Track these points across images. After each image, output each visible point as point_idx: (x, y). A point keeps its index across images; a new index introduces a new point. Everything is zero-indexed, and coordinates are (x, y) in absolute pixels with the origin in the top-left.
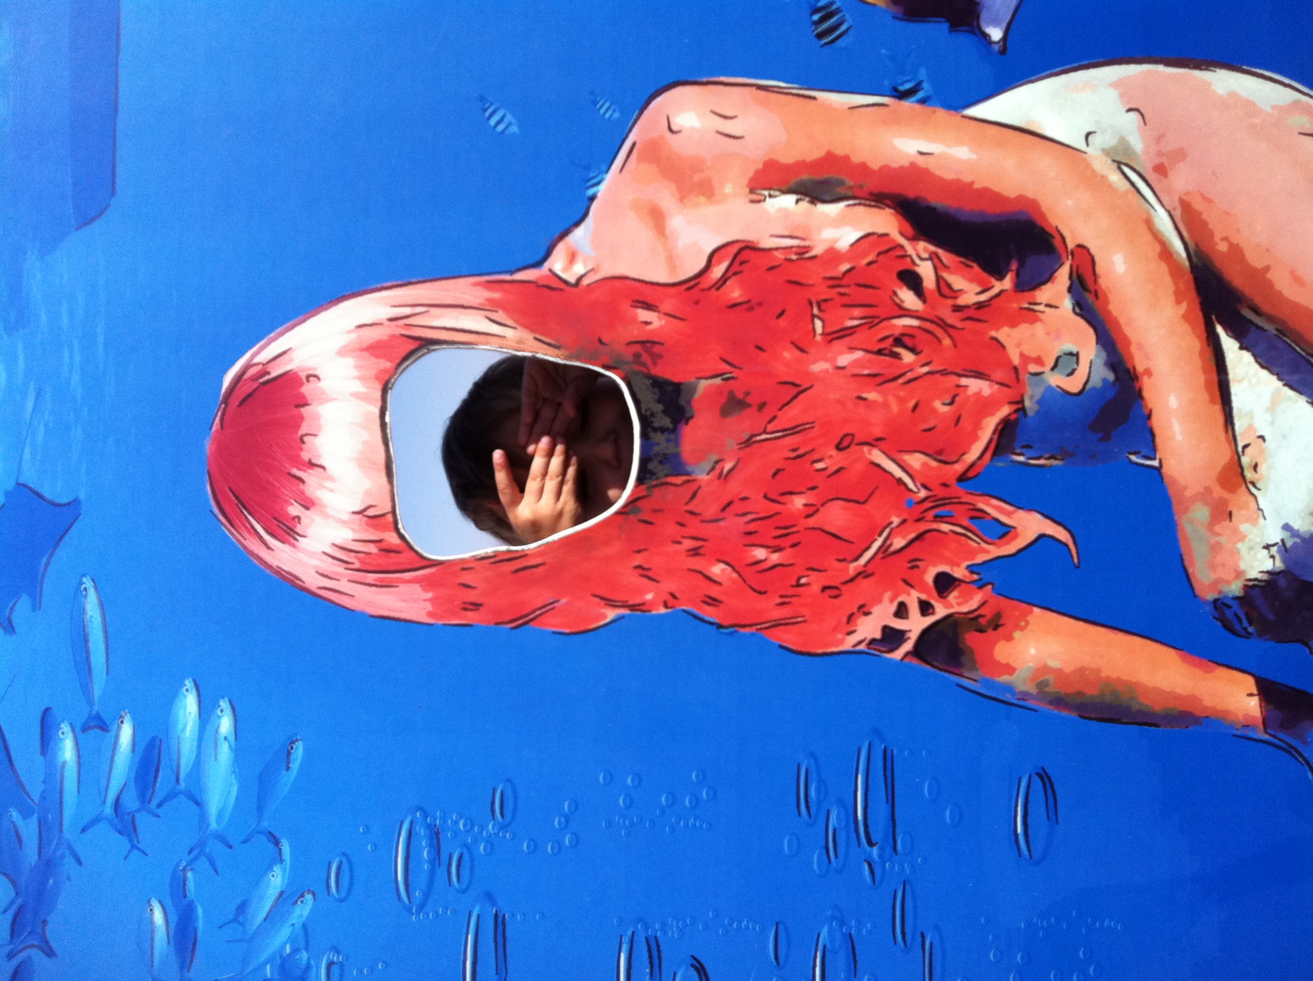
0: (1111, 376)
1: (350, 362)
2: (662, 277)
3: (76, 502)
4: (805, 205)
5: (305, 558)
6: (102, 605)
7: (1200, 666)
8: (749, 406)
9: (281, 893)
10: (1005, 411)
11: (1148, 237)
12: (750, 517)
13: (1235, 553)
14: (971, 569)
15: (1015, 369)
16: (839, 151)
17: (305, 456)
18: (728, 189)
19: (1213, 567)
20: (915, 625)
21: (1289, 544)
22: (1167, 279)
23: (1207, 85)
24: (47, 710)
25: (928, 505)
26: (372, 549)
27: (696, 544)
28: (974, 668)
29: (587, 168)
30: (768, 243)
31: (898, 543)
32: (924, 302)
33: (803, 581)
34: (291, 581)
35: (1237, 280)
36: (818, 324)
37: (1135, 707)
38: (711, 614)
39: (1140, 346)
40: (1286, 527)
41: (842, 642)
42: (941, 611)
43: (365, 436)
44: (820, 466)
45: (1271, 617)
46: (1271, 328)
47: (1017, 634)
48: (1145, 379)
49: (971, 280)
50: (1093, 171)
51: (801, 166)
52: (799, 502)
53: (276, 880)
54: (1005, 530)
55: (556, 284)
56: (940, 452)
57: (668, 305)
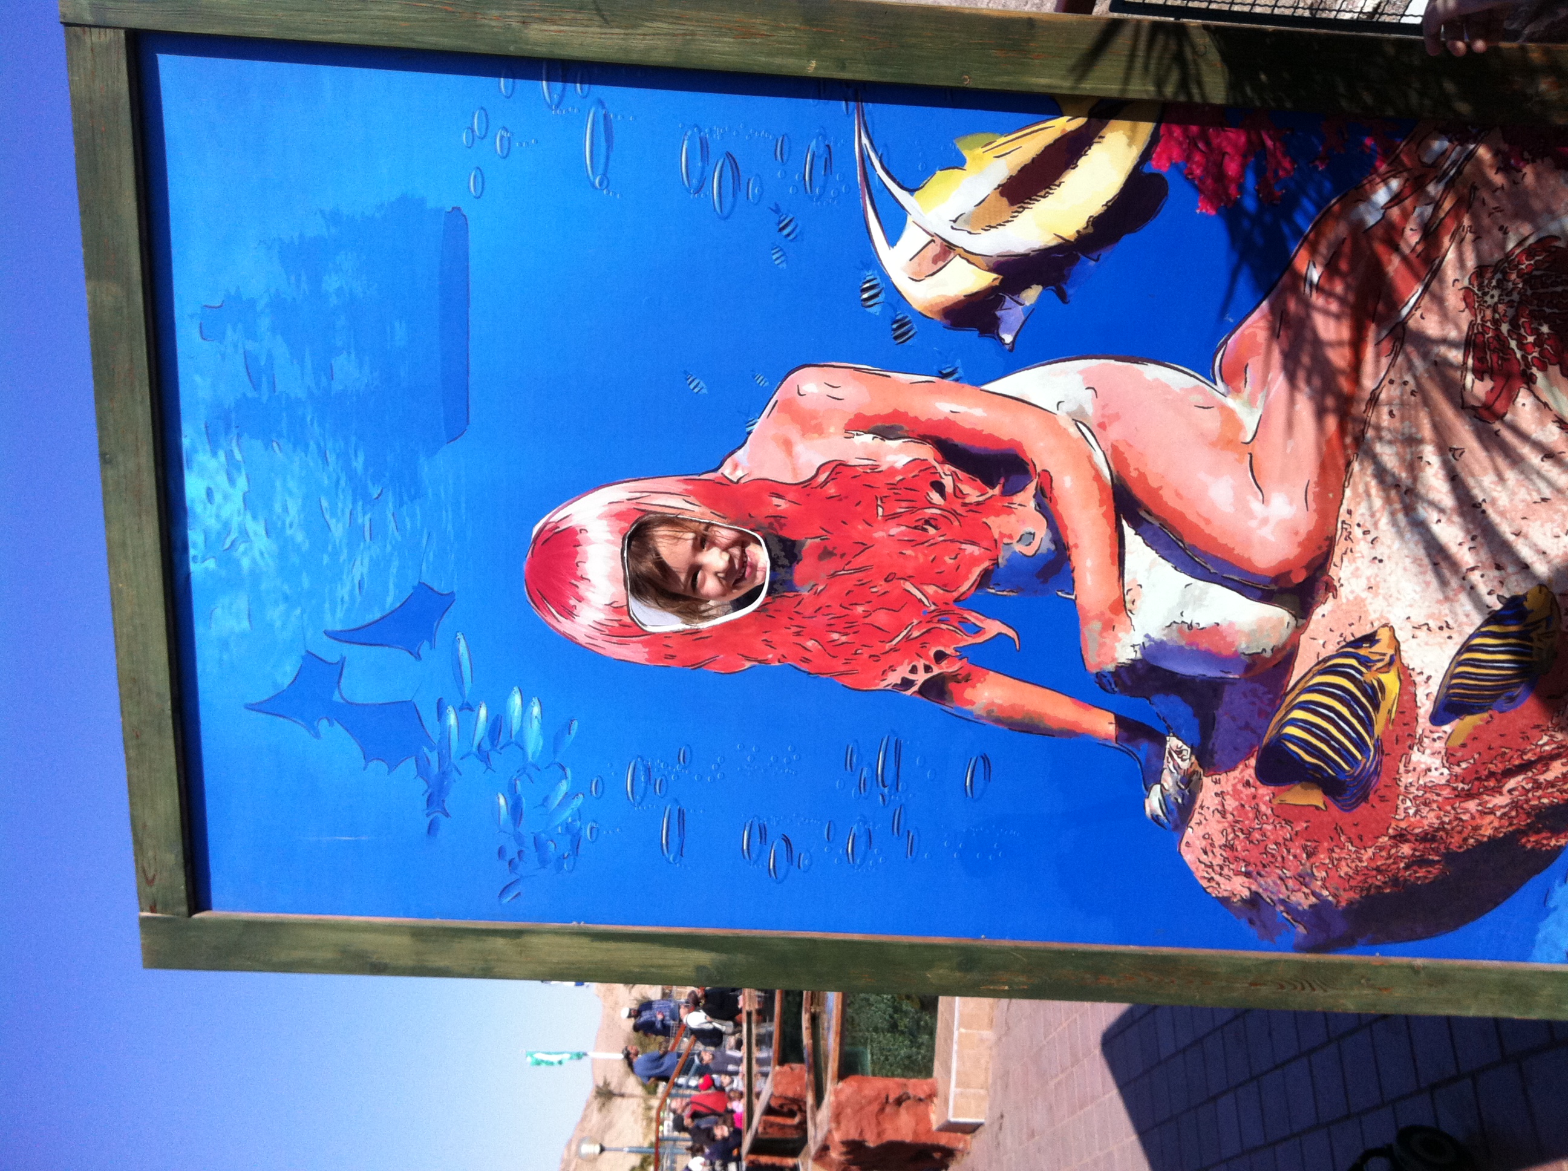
0: (1053, 547)
1: (604, 522)
2: (789, 480)
3: (453, 593)
4: (878, 441)
5: (579, 628)
6: (468, 647)
7: (1085, 708)
8: (836, 555)
9: (566, 793)
10: (986, 564)
11: (1088, 466)
12: (831, 616)
13: (1113, 649)
14: (956, 650)
15: (996, 541)
16: (902, 410)
17: (579, 573)
18: (832, 430)
19: (1099, 656)
20: (921, 677)
21: (1147, 645)
22: (1096, 494)
23: (1141, 373)
24: (440, 700)
25: (935, 614)
26: (616, 624)
27: (799, 629)
28: (952, 701)
29: (748, 415)
30: (853, 462)
31: (916, 634)
32: (945, 500)
33: (859, 652)
34: (571, 639)
35: (1139, 493)
36: (880, 510)
37: (1042, 726)
38: (804, 667)
39: (1073, 530)
40: (1147, 636)
41: (878, 684)
42: (936, 671)
43: (612, 564)
44: (874, 590)
45: (1129, 683)
46: (1157, 524)
47: (979, 685)
48: (1073, 550)
49: (974, 488)
50: (1060, 426)
51: (878, 417)
52: (860, 609)
53: (564, 787)
54: (977, 629)
55: (725, 482)
56: (945, 585)
57: (791, 496)
